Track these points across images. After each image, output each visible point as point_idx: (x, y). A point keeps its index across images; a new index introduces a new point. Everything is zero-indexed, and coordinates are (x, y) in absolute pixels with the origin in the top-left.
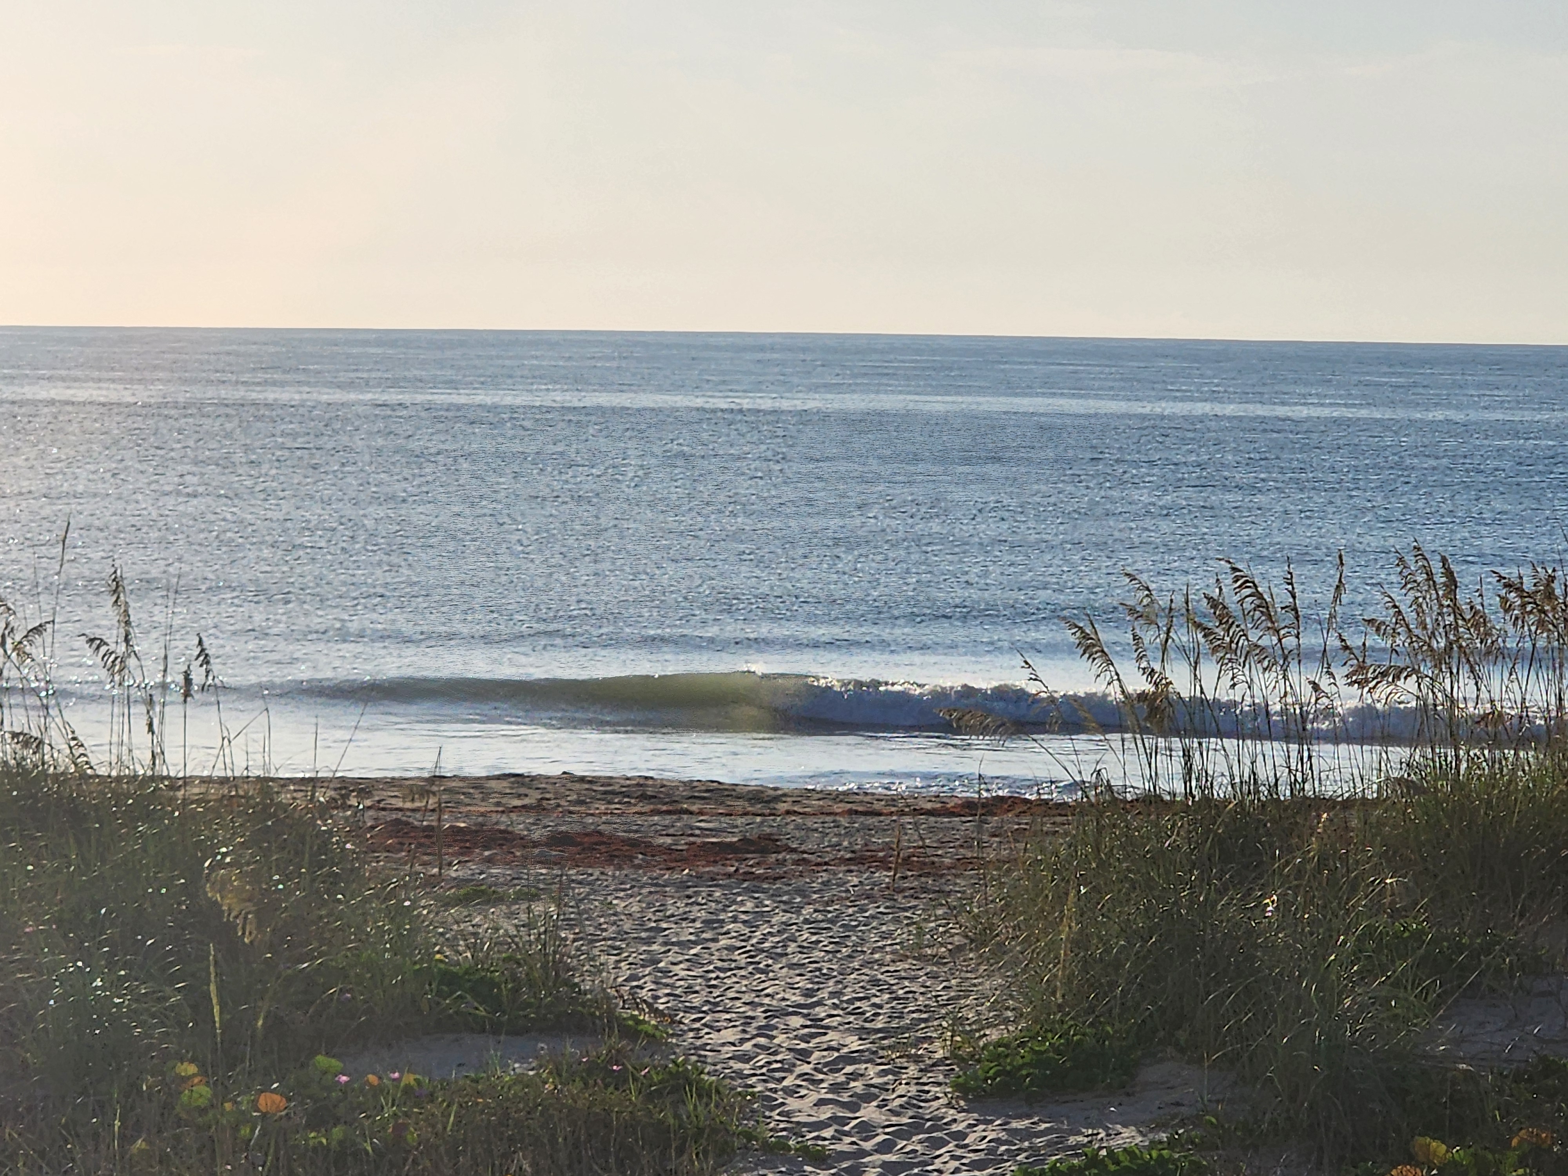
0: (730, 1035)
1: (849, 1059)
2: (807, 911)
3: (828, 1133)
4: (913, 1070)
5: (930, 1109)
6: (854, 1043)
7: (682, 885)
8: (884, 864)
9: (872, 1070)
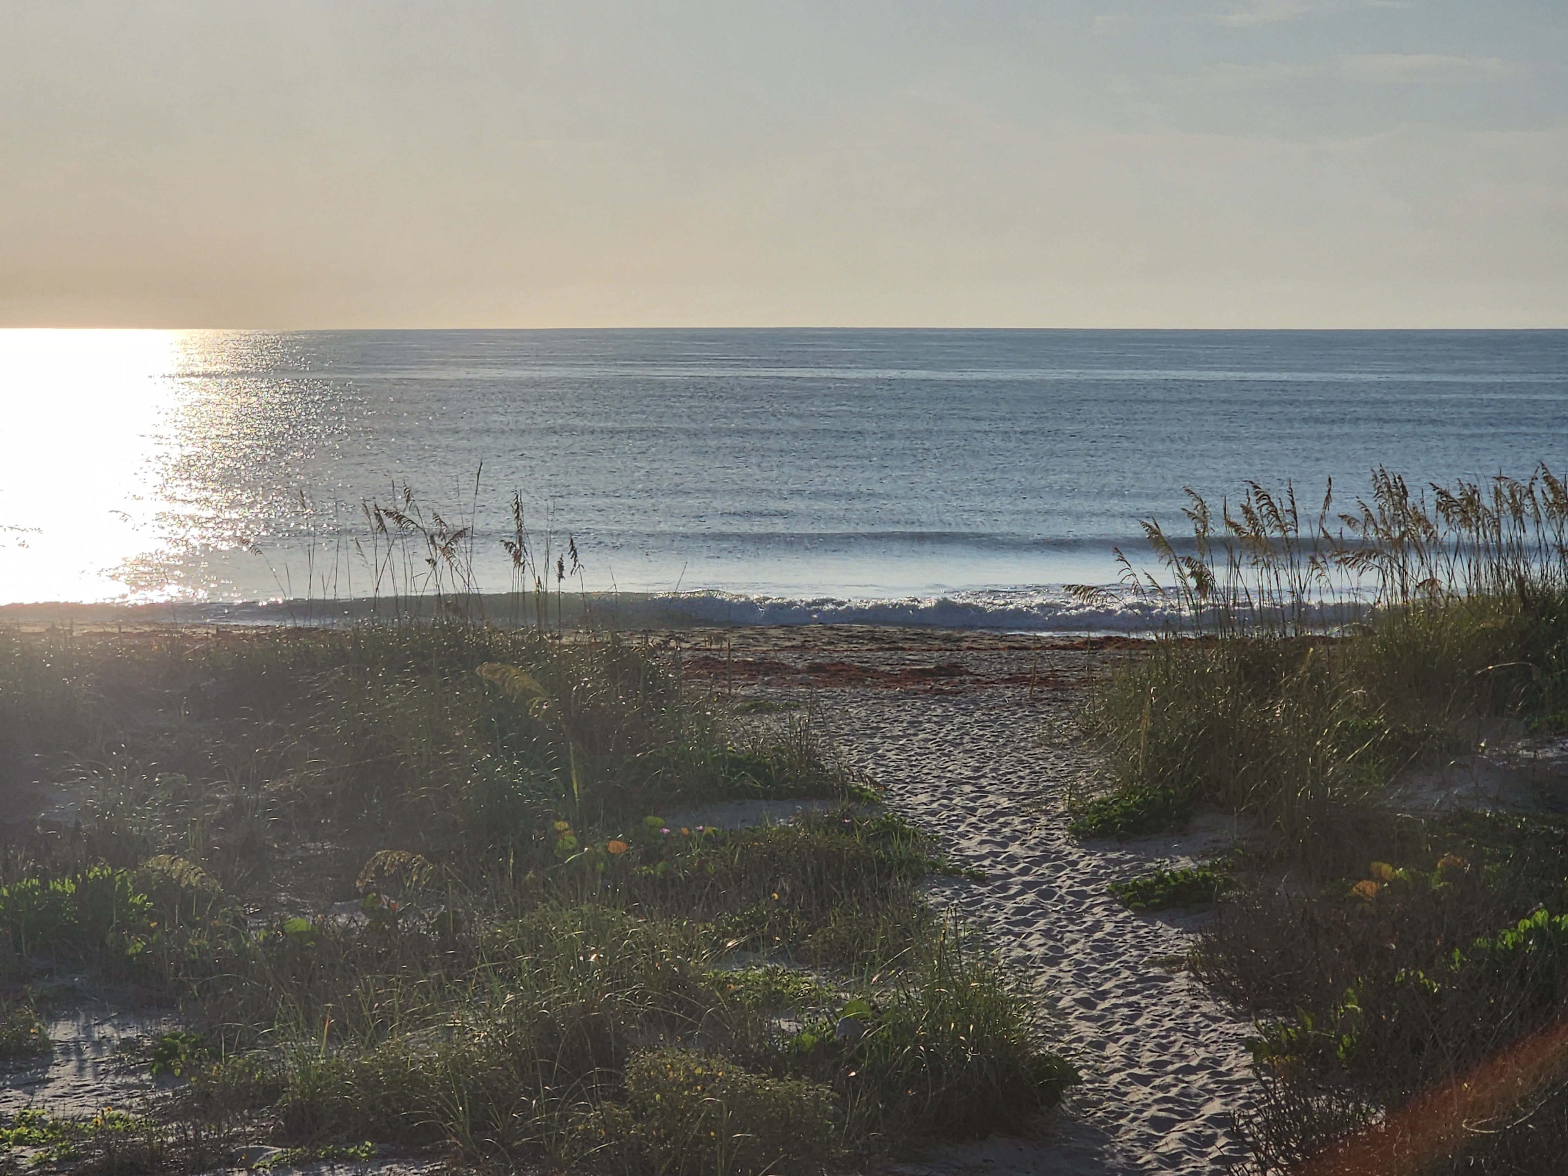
1: (1002, 814)
2: (977, 715)
3: (986, 863)
4: (1043, 820)
5: (1055, 846)
6: (1005, 803)
7: (895, 698)
8: (1030, 682)
9: (1017, 821)
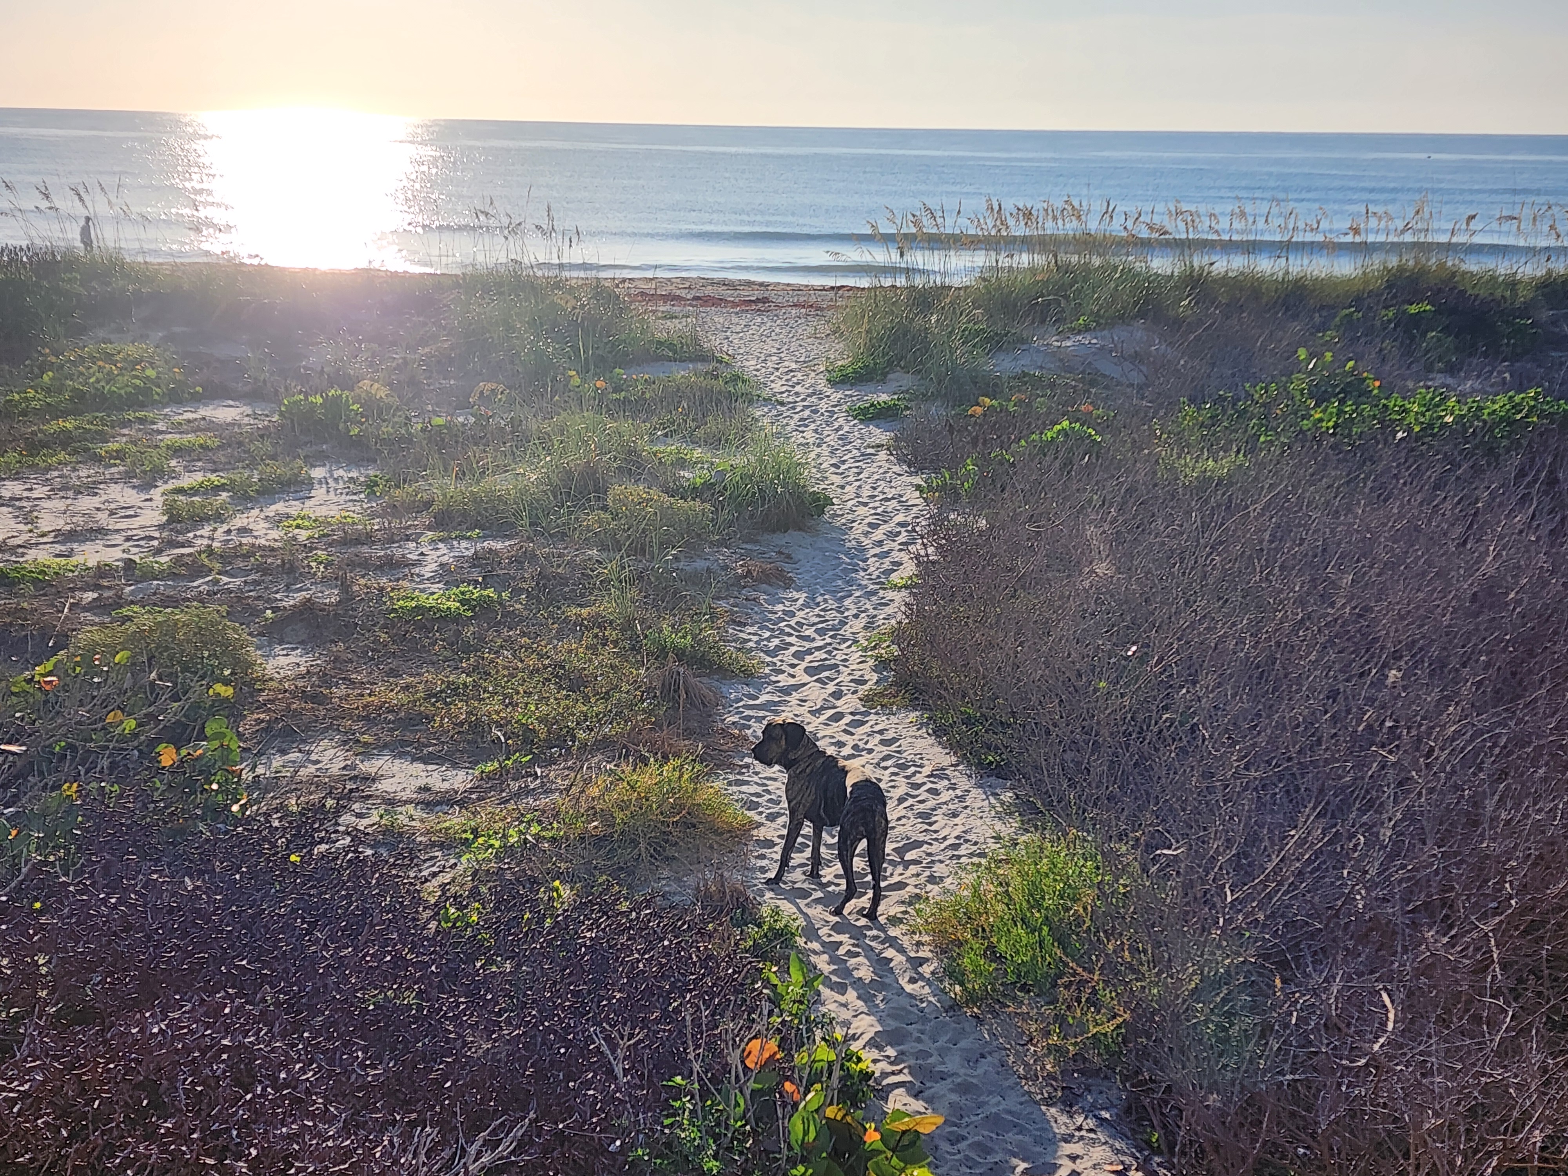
0: (753, 362)
1: (792, 371)
2: (778, 322)
3: (785, 395)
4: (813, 374)
5: (819, 388)
6: (794, 366)
7: (737, 313)
8: (804, 307)
9: (799, 374)
